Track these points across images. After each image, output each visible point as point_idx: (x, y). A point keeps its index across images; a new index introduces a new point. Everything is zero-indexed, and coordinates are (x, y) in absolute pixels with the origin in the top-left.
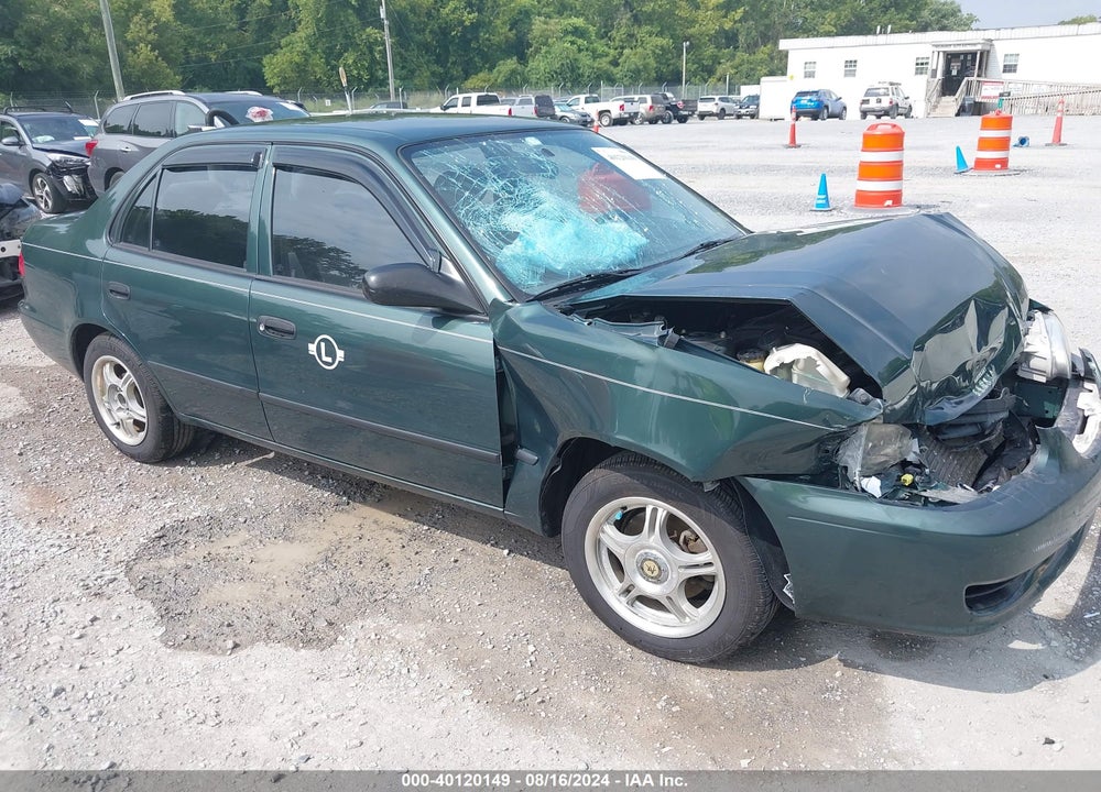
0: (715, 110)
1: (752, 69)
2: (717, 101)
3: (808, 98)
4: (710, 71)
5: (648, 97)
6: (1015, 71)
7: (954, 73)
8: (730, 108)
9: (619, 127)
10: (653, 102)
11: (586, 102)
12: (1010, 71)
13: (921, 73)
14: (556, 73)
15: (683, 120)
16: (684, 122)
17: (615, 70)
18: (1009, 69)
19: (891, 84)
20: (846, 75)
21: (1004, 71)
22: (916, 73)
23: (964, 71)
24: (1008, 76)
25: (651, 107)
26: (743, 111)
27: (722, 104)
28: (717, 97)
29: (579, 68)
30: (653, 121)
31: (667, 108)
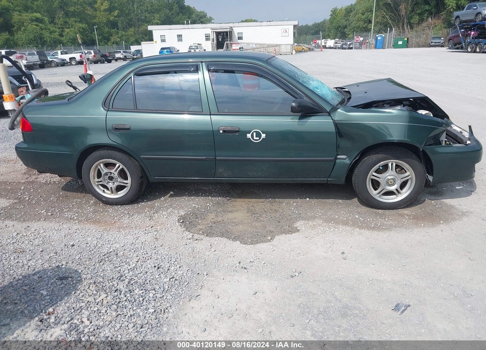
0: (122, 57)
1: (128, 39)
2: (122, 53)
3: (166, 50)
4: (109, 40)
5: (92, 51)
6: (242, 39)
7: (220, 40)
8: (129, 56)
9: (80, 65)
10: (94, 53)
11: (62, 54)
12: (240, 39)
13: (208, 40)
14: (32, 40)
15: (109, 61)
16: (110, 62)
17: (62, 39)
18: (240, 38)
19: (198, 44)
20: (178, 41)
21: (238, 39)
22: (206, 40)
23: (224, 40)
24: (239, 41)
25: (94, 56)
26: (135, 57)
27: (124, 54)
28: (122, 51)
29: (44, 38)
30: (96, 62)
31: (102, 56)
